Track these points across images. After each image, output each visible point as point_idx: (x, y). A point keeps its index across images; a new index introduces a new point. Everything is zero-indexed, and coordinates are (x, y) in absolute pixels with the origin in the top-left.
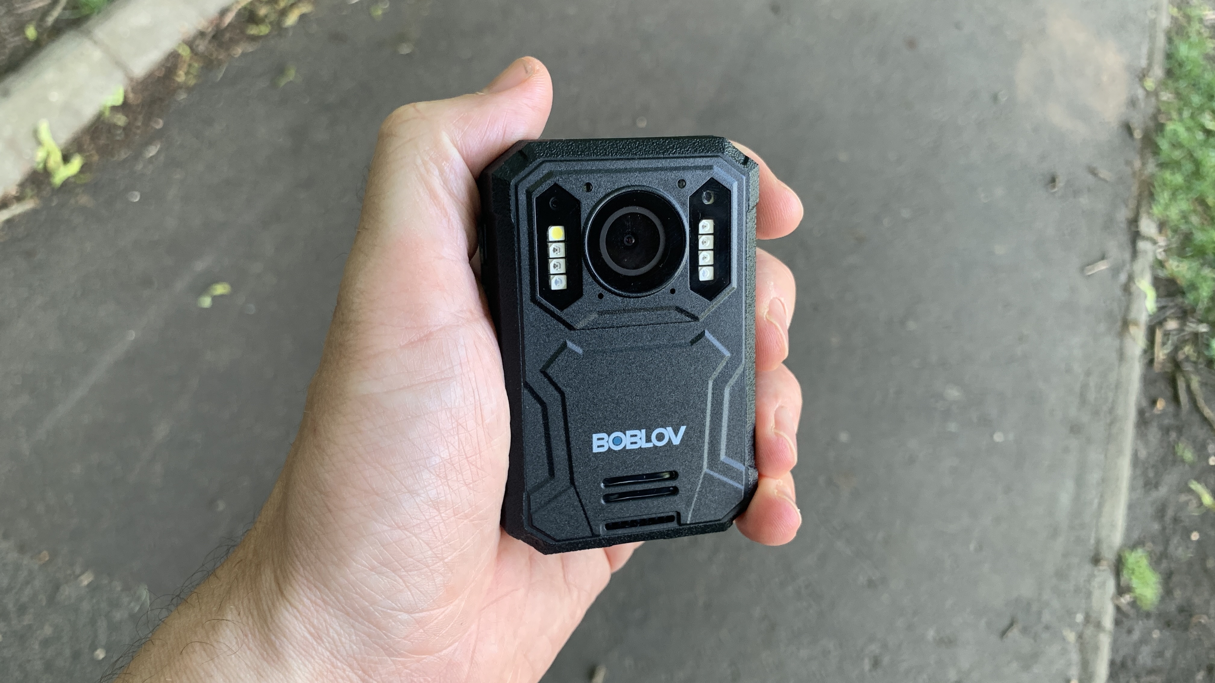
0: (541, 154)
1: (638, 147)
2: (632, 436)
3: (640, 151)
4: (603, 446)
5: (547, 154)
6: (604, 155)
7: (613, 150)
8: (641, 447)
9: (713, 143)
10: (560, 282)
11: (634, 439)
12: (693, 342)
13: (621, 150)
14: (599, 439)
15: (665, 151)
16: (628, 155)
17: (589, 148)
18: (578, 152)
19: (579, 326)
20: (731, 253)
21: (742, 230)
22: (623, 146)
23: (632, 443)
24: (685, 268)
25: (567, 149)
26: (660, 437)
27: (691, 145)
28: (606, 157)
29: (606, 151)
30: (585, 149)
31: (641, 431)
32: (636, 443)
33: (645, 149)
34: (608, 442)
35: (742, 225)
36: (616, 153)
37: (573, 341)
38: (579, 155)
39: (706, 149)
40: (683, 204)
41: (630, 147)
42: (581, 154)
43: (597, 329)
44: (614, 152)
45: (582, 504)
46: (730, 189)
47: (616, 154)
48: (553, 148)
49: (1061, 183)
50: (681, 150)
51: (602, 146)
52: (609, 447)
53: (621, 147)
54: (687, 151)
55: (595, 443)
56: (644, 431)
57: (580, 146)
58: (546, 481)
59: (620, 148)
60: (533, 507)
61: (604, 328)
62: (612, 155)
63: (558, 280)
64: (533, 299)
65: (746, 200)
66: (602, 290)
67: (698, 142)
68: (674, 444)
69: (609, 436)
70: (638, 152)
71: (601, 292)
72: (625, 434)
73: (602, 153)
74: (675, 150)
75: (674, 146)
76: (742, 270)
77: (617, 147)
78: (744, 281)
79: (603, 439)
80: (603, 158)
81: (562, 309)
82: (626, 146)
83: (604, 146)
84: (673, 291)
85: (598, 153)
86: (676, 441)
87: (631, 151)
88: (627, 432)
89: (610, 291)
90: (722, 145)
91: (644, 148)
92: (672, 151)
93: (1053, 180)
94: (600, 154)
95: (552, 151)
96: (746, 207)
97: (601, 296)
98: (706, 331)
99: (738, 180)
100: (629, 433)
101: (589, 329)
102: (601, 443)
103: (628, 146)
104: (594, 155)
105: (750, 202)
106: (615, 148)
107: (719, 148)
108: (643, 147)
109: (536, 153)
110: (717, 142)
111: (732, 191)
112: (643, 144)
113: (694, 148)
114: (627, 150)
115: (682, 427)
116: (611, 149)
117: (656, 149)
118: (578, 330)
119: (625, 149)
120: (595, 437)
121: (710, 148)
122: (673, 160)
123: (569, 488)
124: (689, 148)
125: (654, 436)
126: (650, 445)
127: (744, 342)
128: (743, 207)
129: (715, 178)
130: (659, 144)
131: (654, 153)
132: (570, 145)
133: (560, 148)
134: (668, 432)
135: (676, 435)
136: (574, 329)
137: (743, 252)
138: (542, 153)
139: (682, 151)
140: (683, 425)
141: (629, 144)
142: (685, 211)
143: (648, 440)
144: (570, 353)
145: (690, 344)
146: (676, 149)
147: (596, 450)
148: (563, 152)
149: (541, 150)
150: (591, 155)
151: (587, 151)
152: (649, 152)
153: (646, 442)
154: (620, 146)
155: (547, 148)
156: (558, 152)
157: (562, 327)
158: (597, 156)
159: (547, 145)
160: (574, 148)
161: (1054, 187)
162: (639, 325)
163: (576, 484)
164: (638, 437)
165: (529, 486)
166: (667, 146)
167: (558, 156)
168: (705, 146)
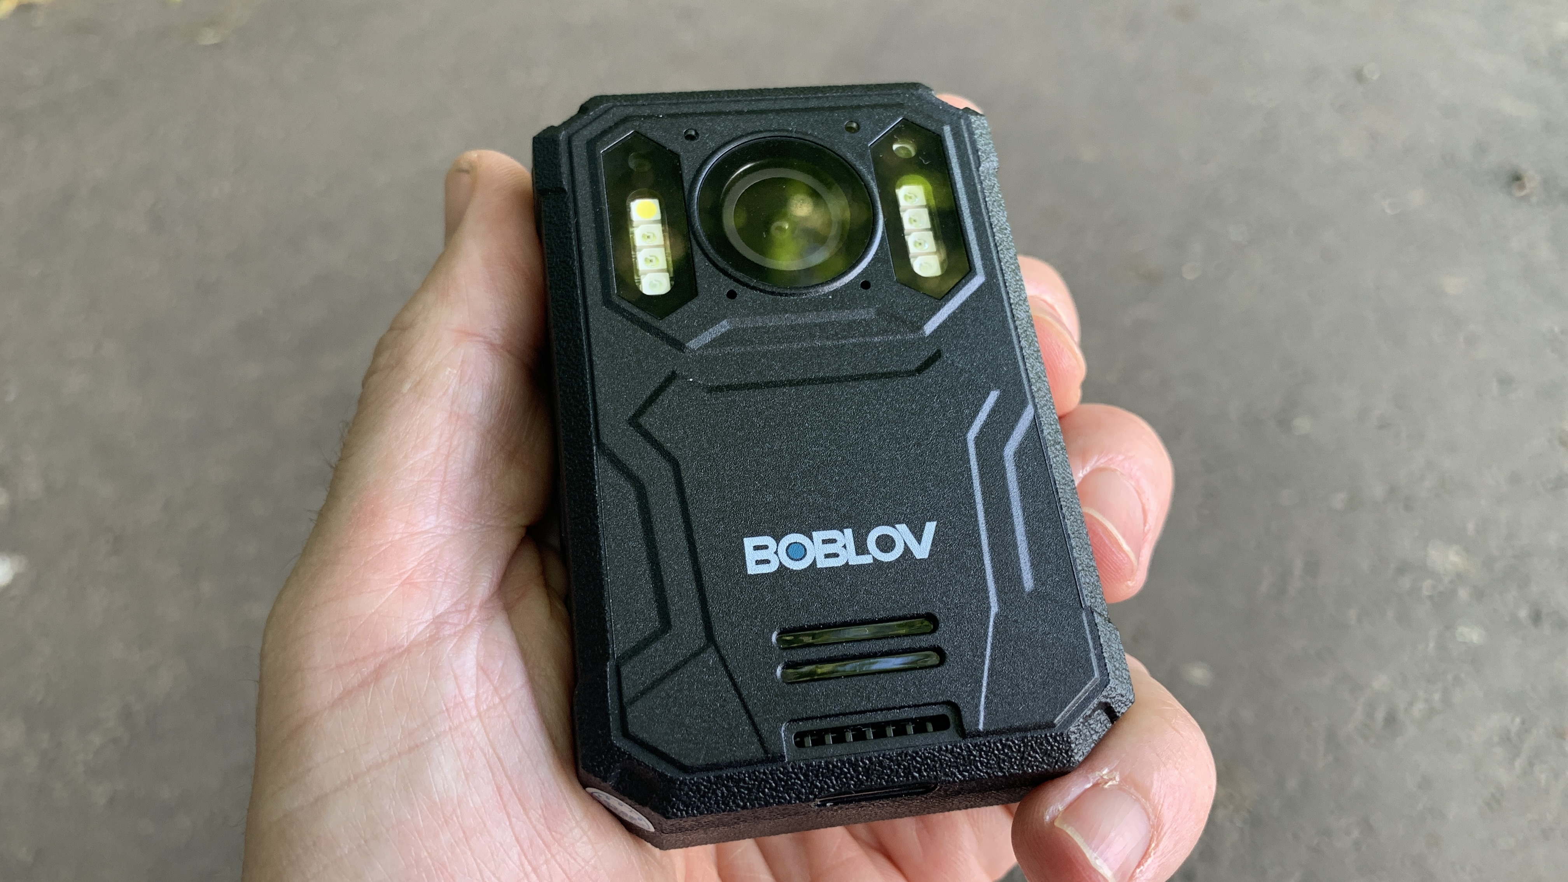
2: (825, 542)
4: (767, 562)
8: (847, 563)
11: (830, 548)
12: (921, 369)
14: (757, 548)
19: (697, 343)
21: (975, 192)
23: (827, 556)
24: (881, 248)
26: (886, 544)
28: (718, 99)
31: (843, 532)
32: (836, 555)
34: (776, 553)
35: (974, 186)
40: (860, 155)
45: (735, 685)
49: (1533, 182)
52: (780, 563)
55: (751, 556)
56: (849, 532)
58: (655, 637)
60: (629, 692)
63: (654, 280)
64: (608, 302)
65: (972, 150)
68: (918, 557)
69: (778, 541)
71: (731, 287)
72: (811, 538)
76: (990, 252)
78: (997, 268)
79: (766, 547)
80: (713, 100)
84: (866, 285)
86: (922, 551)
88: (815, 534)
89: (748, 285)
93: (1517, 178)
96: (975, 160)
97: (732, 294)
98: (943, 351)
100: (819, 536)
102: (762, 555)
105: (980, 154)
111: (943, 136)
115: (928, 524)
120: (749, 543)
122: (833, 99)
123: (702, 650)
125: (871, 540)
126: (866, 560)
129: (910, 119)
134: (901, 534)
135: (919, 541)
136: (688, 350)
140: (930, 520)
143: (861, 549)
144: (683, 390)
147: (753, 569)
153: (857, 554)
157: (661, 344)
161: (1522, 187)
163: (718, 640)
164: (840, 544)
165: (617, 648)
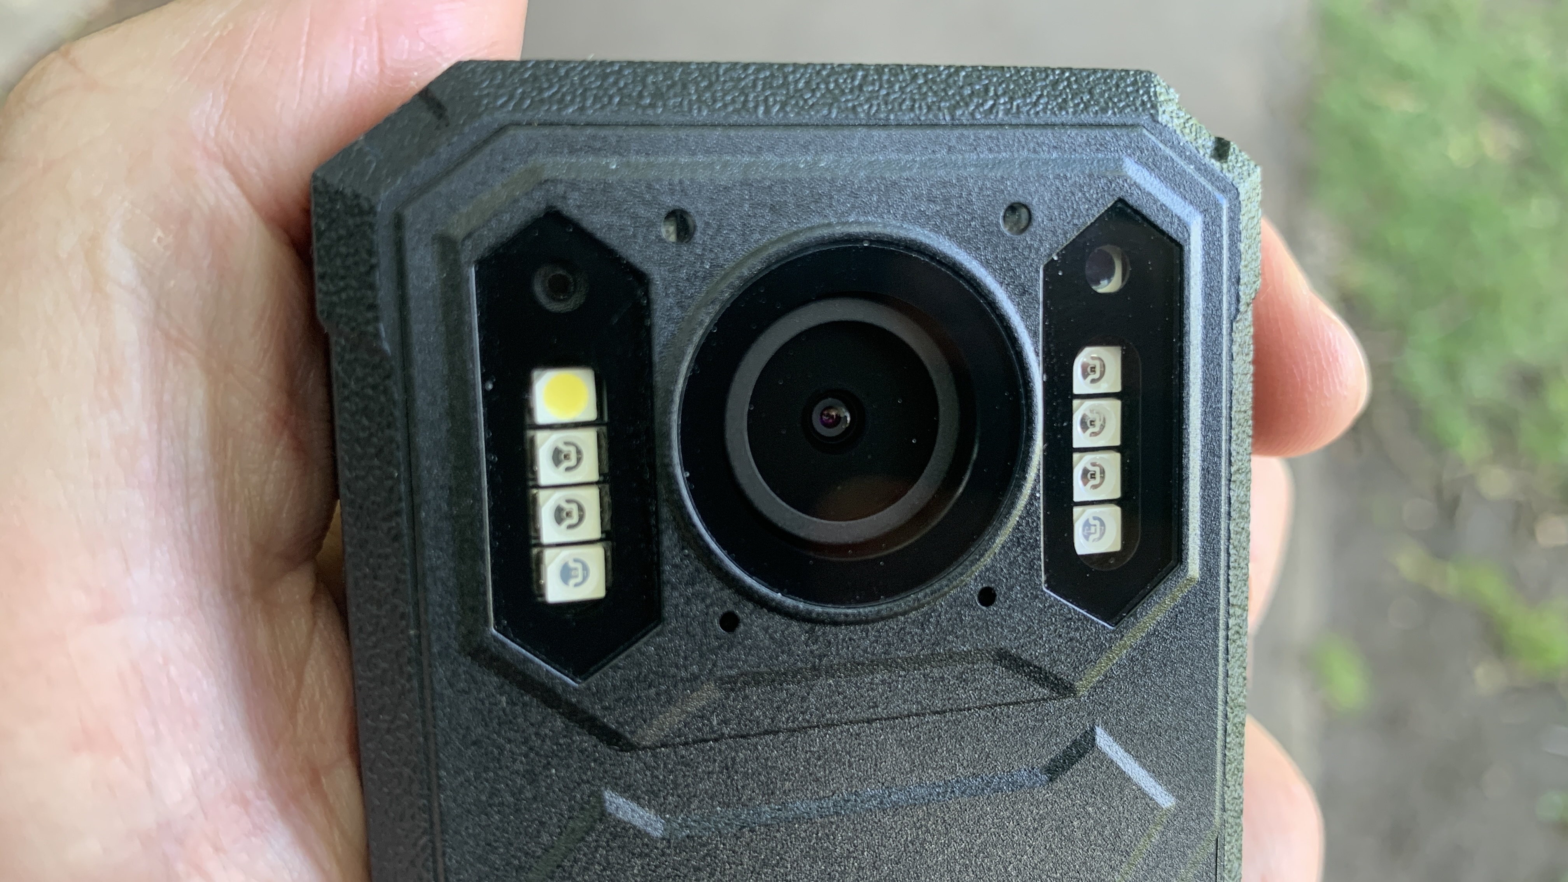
0: (500, 102)
1: (860, 87)
3: (868, 100)
5: (522, 99)
6: (737, 111)
7: (773, 94)
9: (1117, 86)
10: (580, 572)
12: (1054, 771)
13: (801, 96)
15: (958, 103)
16: (825, 112)
17: (685, 87)
18: (640, 95)
19: (649, 735)
20: (1185, 461)
21: (1218, 381)
22: (807, 83)
24: (1029, 511)
25: (599, 88)
27: (1046, 86)
28: (746, 118)
29: (747, 96)
30: (669, 87)
33: (888, 94)
35: (1219, 365)
36: (783, 105)
37: (629, 791)
38: (645, 108)
39: (1097, 103)
40: (1021, 292)
41: (832, 86)
42: (652, 106)
43: (716, 740)
44: (775, 102)
46: (1182, 242)
47: (782, 108)
48: (549, 80)
50: (1012, 99)
51: (732, 79)
53: (801, 85)
54: (1035, 104)
57: (650, 79)
59: (796, 91)
61: (743, 737)
62: (767, 111)
63: (572, 565)
64: (472, 645)
65: (1229, 279)
66: (728, 600)
67: (1068, 79)
70: (861, 105)
71: (730, 607)
73: (733, 101)
74: (991, 103)
75: (986, 89)
76: (1217, 518)
77: (785, 84)
78: (1223, 555)
80: (735, 118)
81: (581, 671)
82: (818, 84)
83: (740, 80)
84: (987, 597)
85: (715, 101)
87: (838, 101)
89: (762, 603)
90: (1147, 92)
91: (883, 92)
92: (982, 105)
94: (725, 106)
95: (541, 91)
96: (1230, 304)
97: (730, 622)
98: (1099, 731)
99: (1205, 212)
101: (686, 744)
103: (827, 84)
104: (700, 110)
105: (1242, 288)
106: (779, 87)
107: (1138, 103)
108: (881, 87)
109: (481, 97)
110: (1128, 82)
111: (1186, 248)
112: (880, 79)
113: (1056, 98)
114: (823, 96)
116: (763, 89)
117: (924, 96)
118: (644, 748)
119: (813, 91)
121: (1110, 98)
122: (988, 132)
124: (1041, 96)
127: (1219, 756)
128: (1221, 302)
129: (1131, 201)
130: (933, 81)
131: (920, 108)
132: (612, 73)
133: (572, 84)
136: (631, 747)
137: (1220, 457)
138: (502, 96)
139: (1018, 106)
141: (829, 76)
142: (1026, 315)
144: (615, 836)
145: (1045, 778)
146: (997, 96)
148: (583, 94)
149: (500, 86)
150: (690, 110)
151: (675, 96)
152: (900, 105)
154: (796, 82)
155: (523, 82)
156: (564, 95)
157: (587, 742)
158: (712, 111)
159: (526, 70)
160: (626, 85)
162: (869, 721)
166: (962, 87)
167: (566, 107)
168: (1090, 92)
